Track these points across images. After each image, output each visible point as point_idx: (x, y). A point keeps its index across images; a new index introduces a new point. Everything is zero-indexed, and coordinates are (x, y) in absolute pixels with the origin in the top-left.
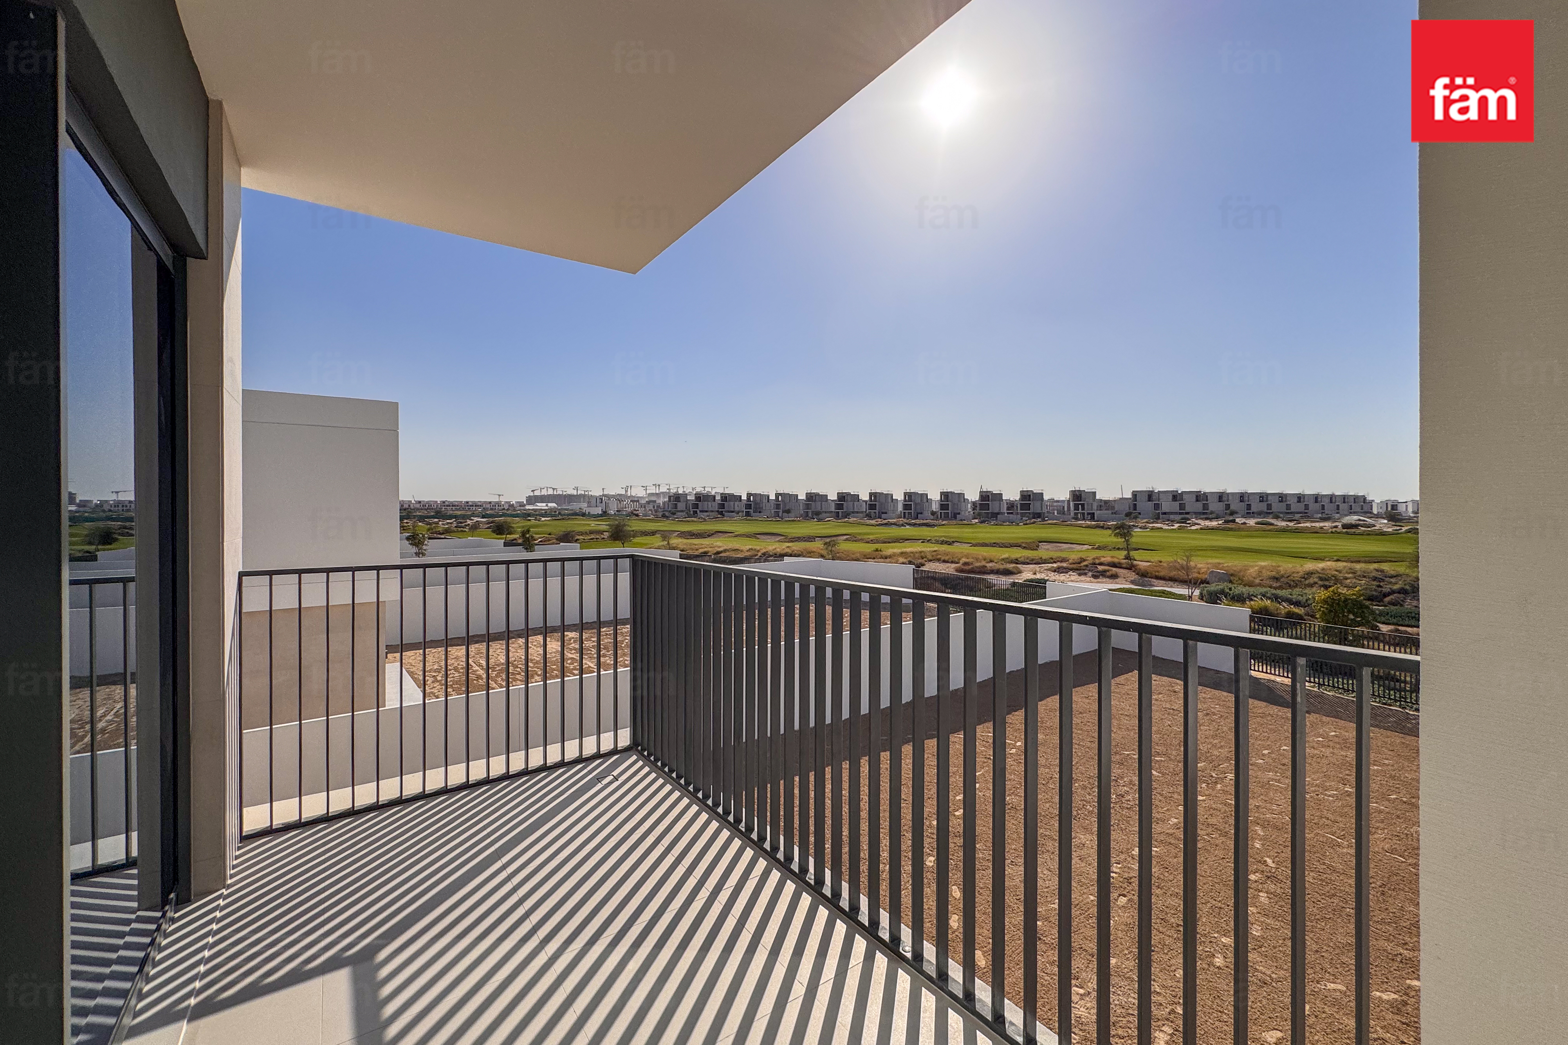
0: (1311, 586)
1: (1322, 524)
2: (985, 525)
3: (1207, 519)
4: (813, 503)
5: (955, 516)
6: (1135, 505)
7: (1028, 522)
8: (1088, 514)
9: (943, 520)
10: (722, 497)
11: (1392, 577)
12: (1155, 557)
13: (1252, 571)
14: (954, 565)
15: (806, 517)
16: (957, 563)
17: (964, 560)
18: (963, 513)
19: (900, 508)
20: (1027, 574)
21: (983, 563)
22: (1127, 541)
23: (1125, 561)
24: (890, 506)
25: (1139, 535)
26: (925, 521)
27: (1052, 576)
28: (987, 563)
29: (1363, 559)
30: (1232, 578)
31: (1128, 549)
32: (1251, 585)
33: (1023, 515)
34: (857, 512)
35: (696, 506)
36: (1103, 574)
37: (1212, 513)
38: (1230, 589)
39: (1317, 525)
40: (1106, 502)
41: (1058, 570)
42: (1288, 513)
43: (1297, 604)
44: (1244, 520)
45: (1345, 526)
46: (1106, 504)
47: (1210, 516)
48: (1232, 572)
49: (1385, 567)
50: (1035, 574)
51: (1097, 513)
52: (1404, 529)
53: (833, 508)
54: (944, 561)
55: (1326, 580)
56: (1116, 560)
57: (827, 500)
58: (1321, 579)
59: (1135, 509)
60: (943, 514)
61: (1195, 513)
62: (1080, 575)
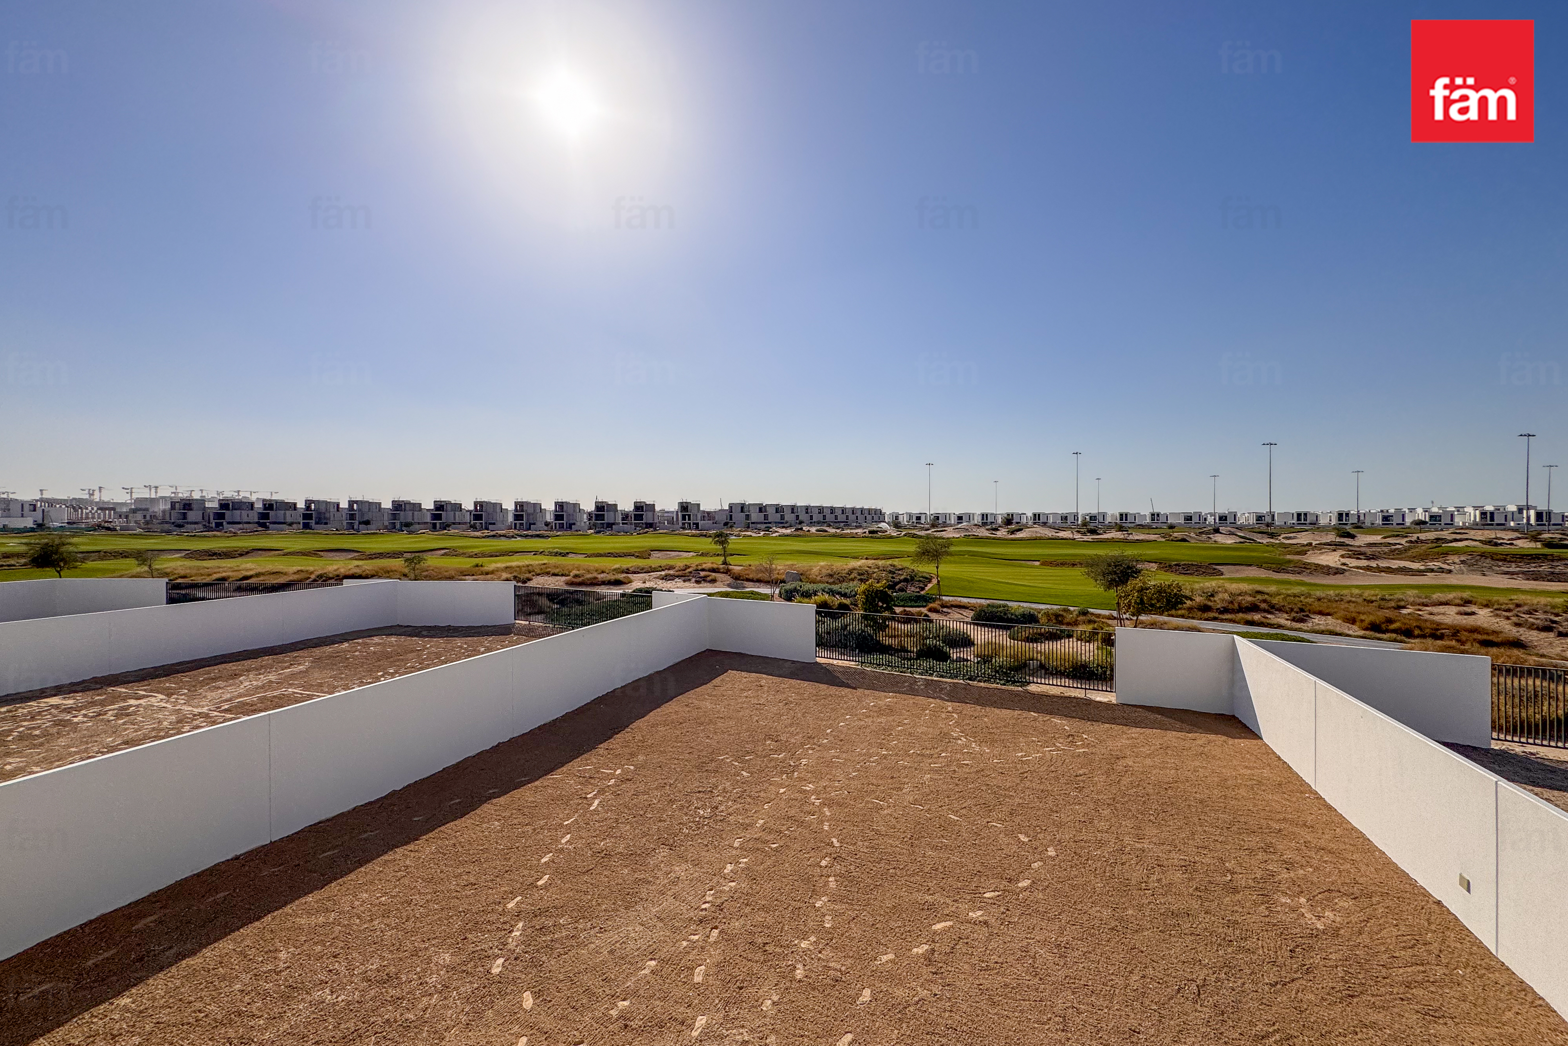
0: (853, 580)
1: (856, 531)
2: (601, 535)
3: (783, 527)
4: (402, 513)
5: (570, 526)
6: (731, 516)
7: (641, 532)
8: (694, 524)
9: (558, 531)
10: (264, 505)
11: (899, 570)
12: (745, 561)
13: (815, 570)
14: (564, 578)
15: (392, 528)
16: (568, 576)
17: (575, 572)
18: (578, 524)
19: (511, 518)
20: (637, 583)
21: (595, 575)
22: (724, 548)
23: (722, 566)
24: (499, 517)
25: (734, 543)
26: (538, 533)
27: (661, 584)
28: (600, 573)
29: (881, 557)
30: (801, 577)
31: (724, 555)
32: (814, 582)
33: (636, 525)
34: (459, 524)
35: (220, 516)
36: (704, 579)
37: (787, 522)
38: (801, 587)
39: (855, 531)
40: (709, 513)
41: (665, 578)
42: (835, 522)
43: (845, 595)
44: (808, 528)
45: (870, 532)
46: (709, 515)
47: (786, 525)
48: (801, 572)
49: (896, 562)
50: (644, 582)
51: (701, 523)
52: (903, 533)
53: (428, 519)
54: (555, 575)
55: (862, 574)
56: (715, 566)
57: (420, 509)
58: (859, 574)
59: (731, 519)
60: (557, 525)
61: (776, 522)
62: (684, 581)
